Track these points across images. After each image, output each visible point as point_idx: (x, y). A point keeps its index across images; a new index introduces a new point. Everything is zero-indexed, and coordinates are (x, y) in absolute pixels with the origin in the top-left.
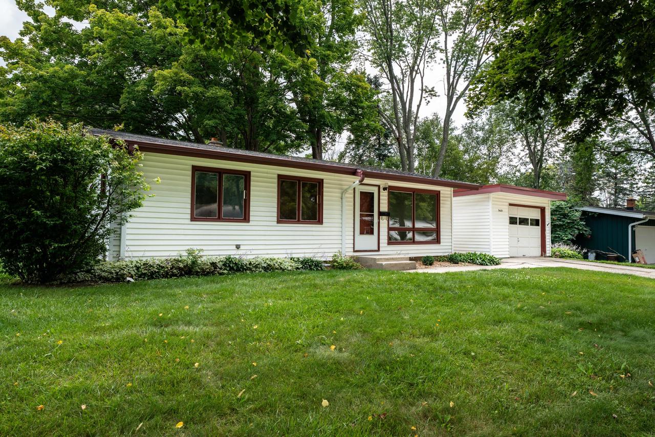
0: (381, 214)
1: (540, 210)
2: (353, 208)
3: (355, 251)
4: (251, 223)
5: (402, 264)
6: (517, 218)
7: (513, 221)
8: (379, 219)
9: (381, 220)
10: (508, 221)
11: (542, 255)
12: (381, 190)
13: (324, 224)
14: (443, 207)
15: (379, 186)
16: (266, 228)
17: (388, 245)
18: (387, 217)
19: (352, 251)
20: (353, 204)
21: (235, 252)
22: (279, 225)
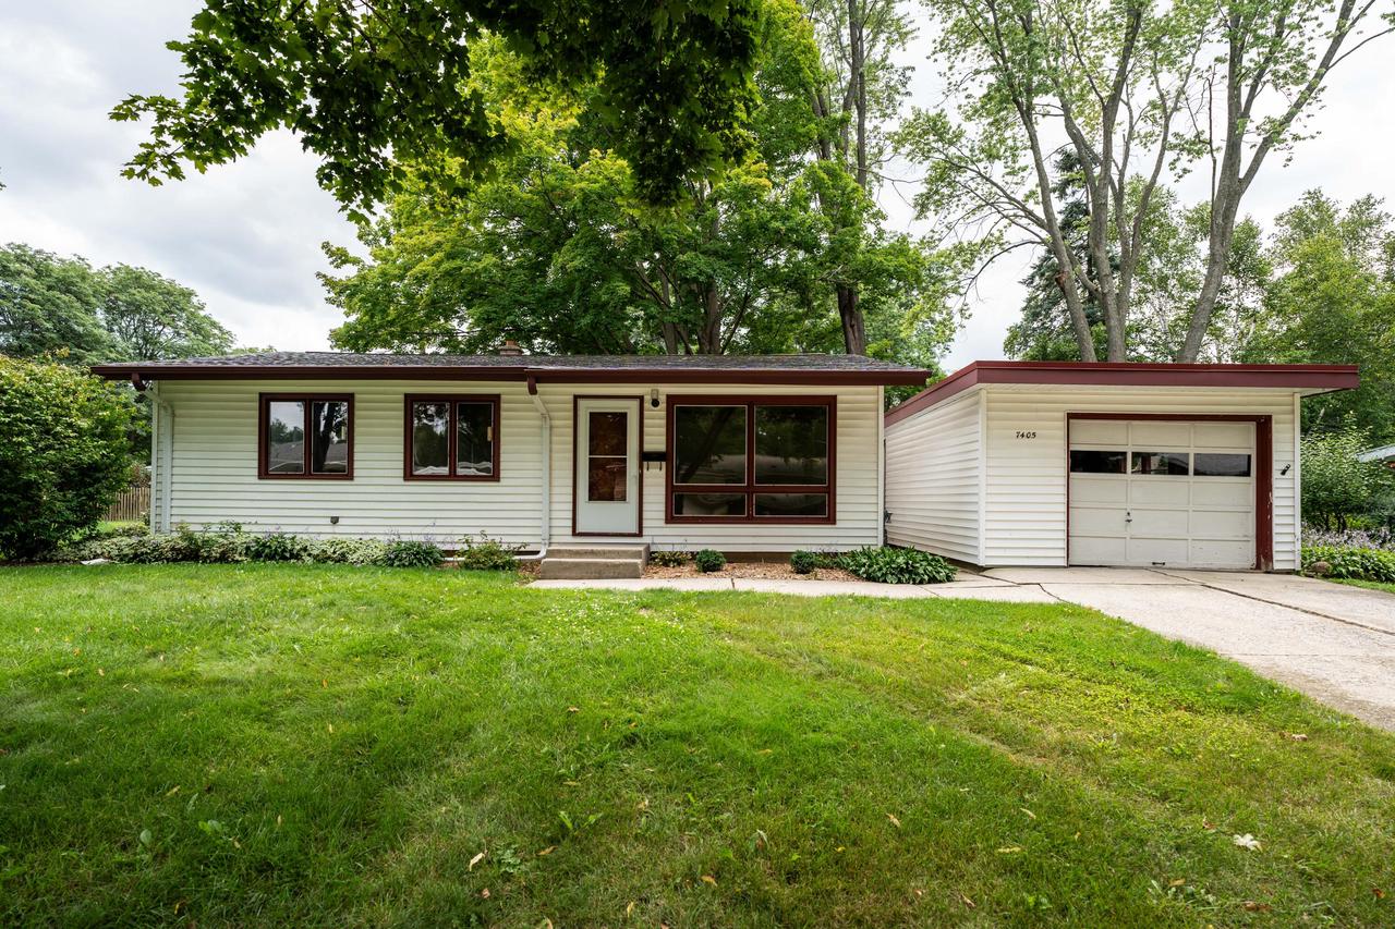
0: (646, 457)
1: (1252, 426)
2: (571, 447)
3: (575, 534)
4: (356, 481)
5: (596, 564)
6: (1124, 454)
7: (1083, 462)
8: (641, 467)
9: (645, 471)
10: (1062, 462)
11: (1258, 567)
12: (647, 405)
13: (503, 482)
14: (842, 435)
15: (641, 398)
16: (382, 489)
17: (667, 523)
18: (664, 464)
19: (570, 531)
20: (571, 439)
21: (330, 529)
22: (407, 483)
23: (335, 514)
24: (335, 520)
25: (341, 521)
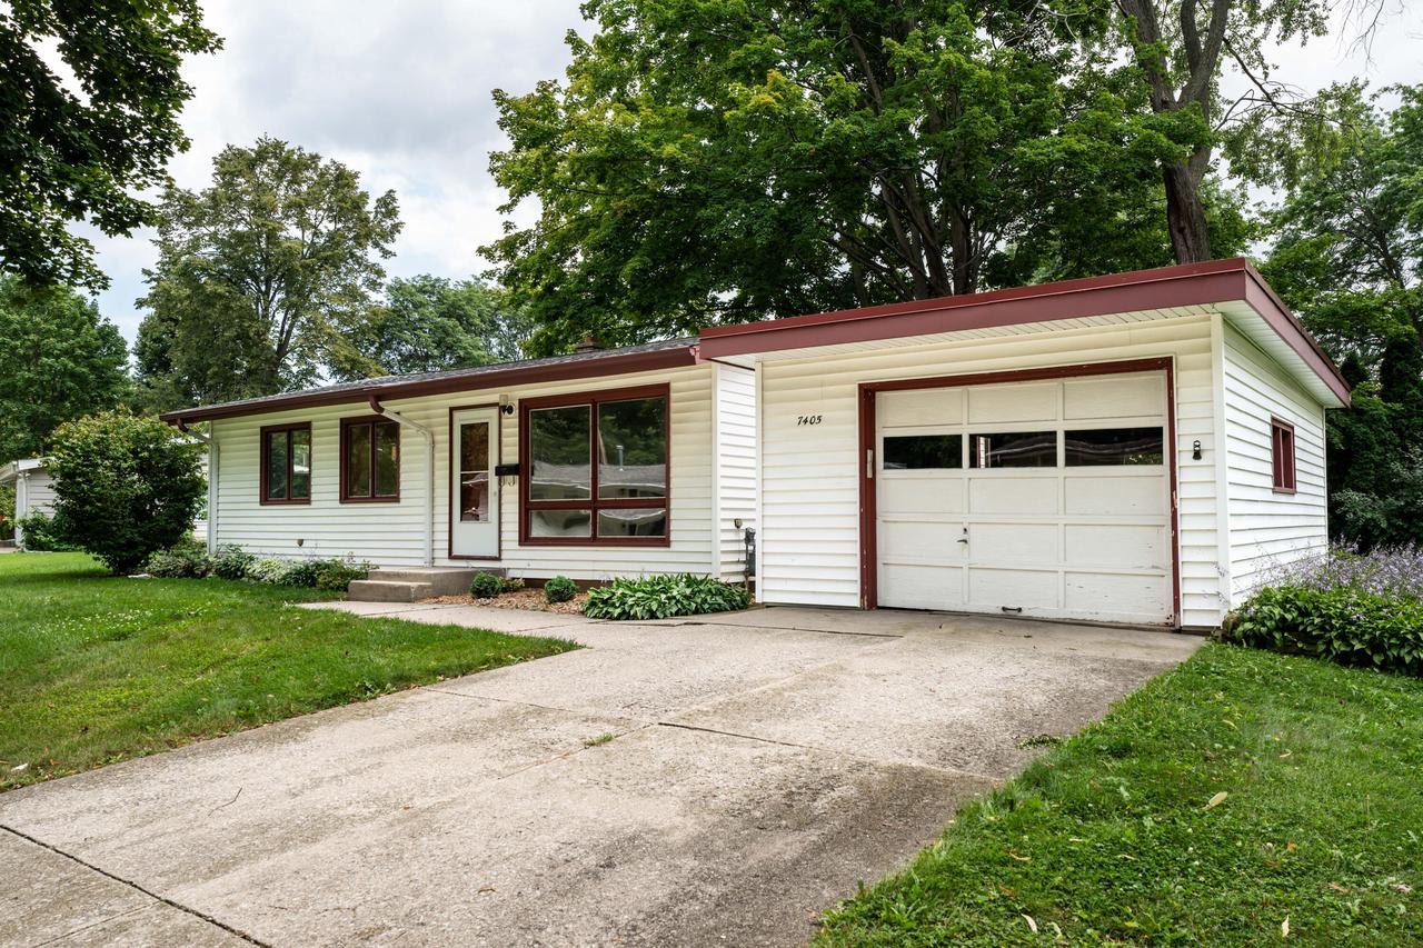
0: (503, 470)
1: (1162, 377)
2: (448, 462)
3: (451, 556)
4: (313, 504)
8: (499, 482)
9: (503, 486)
10: (853, 455)
12: (505, 413)
13: (402, 502)
15: (499, 406)
16: (327, 512)
17: (520, 545)
18: (517, 477)
19: (447, 555)
20: (447, 454)
21: (296, 551)
22: (344, 506)
23: (301, 536)
24: (301, 542)
25: (305, 543)
